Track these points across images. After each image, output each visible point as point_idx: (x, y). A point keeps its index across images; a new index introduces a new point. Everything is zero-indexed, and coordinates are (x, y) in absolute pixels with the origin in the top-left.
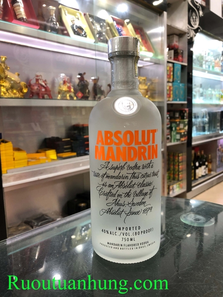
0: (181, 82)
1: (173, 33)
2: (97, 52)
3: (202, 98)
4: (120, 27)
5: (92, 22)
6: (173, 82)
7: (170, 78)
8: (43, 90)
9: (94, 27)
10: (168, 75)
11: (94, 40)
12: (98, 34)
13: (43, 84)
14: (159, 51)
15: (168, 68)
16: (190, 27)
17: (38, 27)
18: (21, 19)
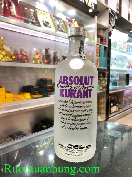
0: (104, 56)
1: (100, 28)
2: (57, 37)
3: (115, 66)
4: (70, 23)
5: (54, 20)
6: (99, 56)
7: (98, 54)
8: (25, 57)
9: (55, 23)
10: (97, 52)
11: (55, 30)
12: (57, 26)
13: (25, 54)
14: (92, 38)
15: (97, 48)
16: (110, 25)
17: (24, 21)
18: (14, 16)
